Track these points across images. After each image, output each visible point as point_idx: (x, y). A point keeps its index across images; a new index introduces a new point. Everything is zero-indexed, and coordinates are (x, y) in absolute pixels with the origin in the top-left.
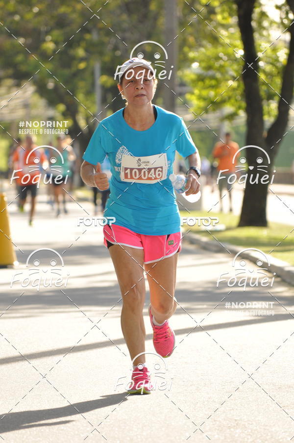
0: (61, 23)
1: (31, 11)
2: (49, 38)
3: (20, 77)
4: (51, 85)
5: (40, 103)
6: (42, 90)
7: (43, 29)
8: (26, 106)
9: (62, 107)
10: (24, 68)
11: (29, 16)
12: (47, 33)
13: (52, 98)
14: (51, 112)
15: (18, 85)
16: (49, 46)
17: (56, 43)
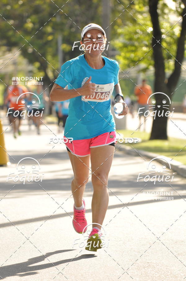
0: (37, 11)
1: (17, 3)
2: (29, 20)
3: (11, 45)
4: (30, 50)
5: (23, 62)
6: (24, 53)
7: (25, 14)
8: (15, 63)
9: (37, 64)
10: (13, 40)
11: (16, 7)
12: (28, 17)
13: (31, 58)
14: (30, 68)
15: (10, 50)
16: (29, 25)
17: (34, 23)
